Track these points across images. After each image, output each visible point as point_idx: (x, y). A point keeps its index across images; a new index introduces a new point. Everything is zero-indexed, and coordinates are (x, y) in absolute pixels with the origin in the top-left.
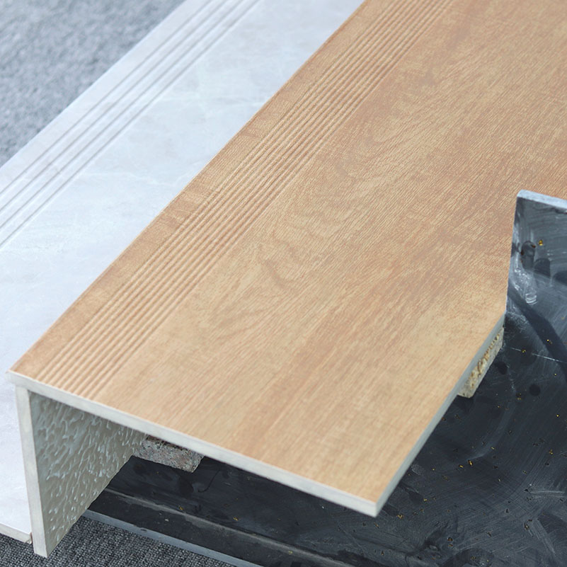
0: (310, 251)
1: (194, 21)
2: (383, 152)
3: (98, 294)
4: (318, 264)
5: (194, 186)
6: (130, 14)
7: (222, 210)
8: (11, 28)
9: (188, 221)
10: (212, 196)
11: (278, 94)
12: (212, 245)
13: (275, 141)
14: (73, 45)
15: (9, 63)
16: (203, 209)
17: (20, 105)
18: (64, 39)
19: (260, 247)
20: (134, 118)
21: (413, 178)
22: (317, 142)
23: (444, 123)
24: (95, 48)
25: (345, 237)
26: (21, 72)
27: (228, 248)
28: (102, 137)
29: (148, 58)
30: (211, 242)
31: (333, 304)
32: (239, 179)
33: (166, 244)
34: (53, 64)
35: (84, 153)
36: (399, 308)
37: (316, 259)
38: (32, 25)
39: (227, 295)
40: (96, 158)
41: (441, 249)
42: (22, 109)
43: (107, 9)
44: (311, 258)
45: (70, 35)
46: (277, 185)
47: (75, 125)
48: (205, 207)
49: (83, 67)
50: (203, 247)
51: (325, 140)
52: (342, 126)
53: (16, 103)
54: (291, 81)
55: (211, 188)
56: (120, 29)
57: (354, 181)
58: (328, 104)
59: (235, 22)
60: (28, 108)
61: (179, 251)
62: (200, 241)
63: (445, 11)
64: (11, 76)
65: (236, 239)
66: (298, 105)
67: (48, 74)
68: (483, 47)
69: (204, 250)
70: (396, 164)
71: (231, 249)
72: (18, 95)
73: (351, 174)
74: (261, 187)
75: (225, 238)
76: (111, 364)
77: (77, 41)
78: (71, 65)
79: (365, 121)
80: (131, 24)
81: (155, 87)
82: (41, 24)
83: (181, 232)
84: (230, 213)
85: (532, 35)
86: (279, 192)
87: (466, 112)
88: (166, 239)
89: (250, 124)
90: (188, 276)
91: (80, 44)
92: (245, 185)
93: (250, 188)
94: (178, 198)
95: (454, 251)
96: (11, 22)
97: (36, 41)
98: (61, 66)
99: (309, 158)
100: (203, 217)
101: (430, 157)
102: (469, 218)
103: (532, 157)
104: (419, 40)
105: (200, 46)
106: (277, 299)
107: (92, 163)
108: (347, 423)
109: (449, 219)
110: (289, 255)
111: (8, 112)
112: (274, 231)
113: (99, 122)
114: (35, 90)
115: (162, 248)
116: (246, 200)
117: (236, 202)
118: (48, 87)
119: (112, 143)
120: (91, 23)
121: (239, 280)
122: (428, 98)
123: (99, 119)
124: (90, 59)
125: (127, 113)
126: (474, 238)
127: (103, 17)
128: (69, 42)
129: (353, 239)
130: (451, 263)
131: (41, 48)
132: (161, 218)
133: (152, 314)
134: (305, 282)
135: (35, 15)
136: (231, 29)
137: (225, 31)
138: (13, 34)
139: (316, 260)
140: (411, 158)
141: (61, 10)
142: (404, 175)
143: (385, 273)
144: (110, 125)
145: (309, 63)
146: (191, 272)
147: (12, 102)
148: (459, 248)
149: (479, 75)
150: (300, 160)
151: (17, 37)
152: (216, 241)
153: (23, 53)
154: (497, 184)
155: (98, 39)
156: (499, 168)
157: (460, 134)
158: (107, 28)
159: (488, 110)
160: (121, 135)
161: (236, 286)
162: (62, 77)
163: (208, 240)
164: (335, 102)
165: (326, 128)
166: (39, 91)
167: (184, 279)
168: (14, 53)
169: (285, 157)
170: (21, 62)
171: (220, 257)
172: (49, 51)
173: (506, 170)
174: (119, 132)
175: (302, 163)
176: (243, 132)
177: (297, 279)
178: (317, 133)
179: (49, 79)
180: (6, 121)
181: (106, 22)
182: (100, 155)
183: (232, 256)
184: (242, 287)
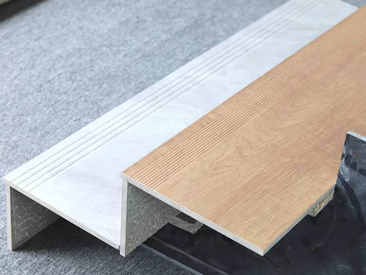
0: (258, 146)
1: (231, 47)
2: (298, 110)
3: (164, 148)
4: (259, 151)
5: (213, 112)
6: (206, 43)
7: (223, 123)
8: (153, 41)
9: (208, 125)
10: (220, 117)
11: (257, 80)
12: (216, 136)
13: (252, 98)
14: (178, 52)
15: (149, 55)
16: (215, 122)
17: (150, 74)
18: (175, 49)
19: (237, 140)
20: (197, 84)
21: (308, 123)
22: (270, 102)
23: (327, 103)
24: (188, 55)
25: (274, 142)
26: (154, 60)
27: (223, 139)
28: (181, 89)
29: (207, 60)
30: (216, 135)
31: (263, 168)
32: (234, 112)
33: (197, 133)
34: (168, 59)
35: (172, 95)
36: (290, 175)
37: (260, 149)
38: (162, 41)
39: (218, 158)
40: (177, 98)
41: (314, 154)
42: (151, 76)
43: (196, 39)
44: (257, 148)
45: (178, 47)
46: (249, 117)
47: (171, 82)
48: (217, 121)
49: (181, 62)
50: (212, 136)
51: (274, 102)
52: (282, 97)
53: (149, 73)
54: (264, 75)
55: (221, 114)
56: (200, 48)
57: (283, 120)
58: (278, 87)
59: (248, 50)
60: (154, 75)
61: (202, 137)
62: (212, 134)
63: (337, 56)
64: (149, 61)
65: (227, 136)
66: (265, 85)
67: (165, 63)
68: (350, 74)
69: (213, 138)
70: (302, 116)
71: (224, 140)
72: (151, 69)
73: (282, 117)
74: (242, 116)
75: (223, 135)
76: (164, 177)
77: (180, 51)
78: (176, 60)
79: (293, 96)
80: (205, 47)
81: (209, 72)
82: (166, 41)
83: (204, 129)
84: (226, 125)
86: (249, 120)
87: (337, 99)
88: (197, 131)
89: (243, 90)
90: (203, 147)
91: (182, 52)
92: (235, 114)
93: (237, 116)
94: (206, 115)
95: (319, 155)
96: (153, 38)
97: (163, 49)
98: (172, 60)
99: (266, 108)
100: (215, 125)
101: (317, 116)
102: (329, 143)
103: (361, 122)
104: (323, 67)
105: (231, 58)
106: (239, 162)
107: (175, 99)
108: (259, 216)
109: (320, 142)
110: (248, 146)
111: (145, 76)
112: (244, 135)
113: (181, 83)
114: (158, 69)
115: (195, 134)
116: (234, 121)
117: (230, 121)
118: (164, 68)
119: (185, 93)
120: (188, 44)
121: (225, 152)
122: (322, 91)
123: (181, 82)
124: (185, 59)
125: (194, 81)
126: (329, 151)
127: (194, 42)
128: (177, 50)
129: (277, 144)
130: (317, 160)
131: (164, 51)
132: (197, 122)
133: (185, 160)
134: (253, 158)
135: (164, 37)
136: (246, 53)
137: (243, 53)
138: (153, 43)
140: (309, 115)
141: (176, 36)
142: (304, 121)
143: (287, 160)
144: (186, 85)
145: (273, 69)
146: (205, 146)
147: (147, 72)
148: (322, 154)
149: (346, 85)
150: (261, 108)
151: (155, 45)
152: (218, 135)
153: (156, 52)
155: (190, 51)
156: (346, 125)
157: (332, 108)
158: (195, 47)
159: (347, 100)
160: (190, 90)
161: (223, 155)
162: (171, 65)
163: (215, 134)
164: (281, 87)
165: (275, 97)
166: (160, 69)
167: (202, 148)
168: (152, 52)
169: (255, 106)
170: (154, 56)
171: (219, 142)
172: (168, 53)
173: (349, 126)
174: (189, 89)
175: (261, 109)
176: (239, 93)
177: (250, 156)
178: (271, 98)
179: (165, 65)
180: (143, 80)
181: (195, 44)
182: (179, 97)
183: (224, 142)
184: (225, 155)
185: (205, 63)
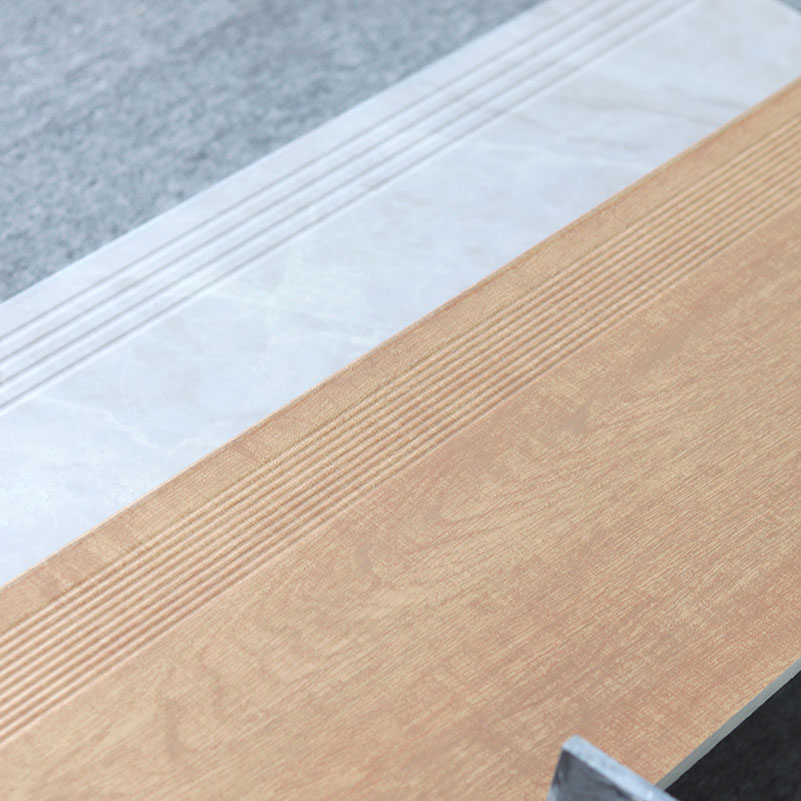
0: (248, 702)
1: (322, 165)
2: (446, 541)
4: (249, 729)
5: (115, 528)
7: (139, 583)
8: (99, 67)
9: (77, 590)
10: (134, 553)
11: (323, 386)
12: (96, 647)
13: (281, 474)
14: (179, 120)
15: (72, 128)
16: (110, 575)
17: (60, 204)
18: (171, 106)
19: (171, 671)
20: (156, 316)
21: (474, 604)
22: (347, 494)
23: (569, 511)
24: (211, 134)
25: (316, 689)
26: (84, 146)
27: (118, 660)
28: (94, 337)
29: (223, 212)
30: (96, 640)
32: (193, 532)
33: (23, 625)
34: (137, 146)
35: (54, 359)
37: (253, 719)
38: (131, 70)
39: (78, 750)
40: (69, 373)
41: (463, 755)
42: (60, 212)
43: (255, 71)
44: (244, 715)
45: (182, 101)
46: (249, 560)
47: (62, 304)
48: (116, 571)
49: (179, 162)
50: (79, 646)
51: (362, 494)
52: (400, 475)
53: (57, 196)
54: (354, 368)
55: (140, 538)
56: (259, 112)
57: (377, 584)
58: (394, 425)
60: (69, 211)
61: (38, 644)
62: (80, 634)
63: (659, 296)
64: (66, 149)
65: (139, 646)
66: (346, 415)
67: (121, 160)
68: (691, 381)
69: (78, 652)
70: (458, 569)
71: (121, 664)
72: (65, 184)
73: (376, 570)
74: (222, 556)
75: (123, 640)
77: (189, 115)
78: (163, 153)
79: (441, 474)
81: (212, 268)
82: (146, 70)
83: (57, 609)
84: (150, 593)
85: (782, 378)
86: (246, 574)
87: (614, 499)
88: (27, 616)
89: (254, 432)
90: (31, 695)
91: (191, 122)
92: (197, 546)
93: (203, 553)
94: (80, 542)
95: (483, 762)
96: (103, 57)
97: (127, 102)
98: (147, 151)
99: (323, 521)
100: (104, 590)
101: (518, 571)
102: (534, 705)
103: (685, 614)
104: (594, 341)
105: (311, 213)
106: (155, 779)
107: (60, 379)
109: (501, 699)
110: (210, 700)
111: (37, 210)
112: (207, 647)
113: (101, 310)
114: (93, 183)
115: (13, 632)
116: (186, 575)
117: (169, 575)
118: (114, 183)
119: (105, 352)
120: (222, 89)
121: (109, 726)
122: (562, 456)
123: (101, 303)
124: (197, 150)
125: (150, 305)
126: (527, 746)
127: (243, 84)
128: (174, 114)
129: (327, 696)
130: (470, 785)
131: (130, 113)
132: (36, 572)
134: (215, 759)
135: (140, 58)
137: (362, 195)
138: (98, 79)
139: (250, 721)
140: (487, 564)
141: (185, 56)
142: (462, 594)
143: (354, 776)
144: (116, 317)
145: (397, 341)
146: (40, 689)
147: (50, 195)
148: (494, 758)
149: (664, 433)
150: (306, 521)
151: (102, 86)
152: (105, 640)
153: (99, 115)
154: (608, 650)
155: (220, 120)
156: (624, 621)
157: (586, 537)
158: (243, 105)
159: (651, 505)
160: (124, 342)
161: (100, 737)
162: (142, 172)
163: (95, 635)
164: (409, 425)
165: (372, 471)
166: (98, 187)
167: (24, 701)
168: (85, 112)
169: (283, 510)
170: (91, 129)
171: (100, 672)
172: (140, 122)
173: (632, 629)
174: (124, 335)
175: (306, 528)
176: (236, 445)
177: (205, 749)
178: (356, 477)
179: (121, 169)
180: (29, 224)
181: (245, 94)
182: (78, 368)
183: (118, 676)
184: (109, 741)
185: (213, 225)
